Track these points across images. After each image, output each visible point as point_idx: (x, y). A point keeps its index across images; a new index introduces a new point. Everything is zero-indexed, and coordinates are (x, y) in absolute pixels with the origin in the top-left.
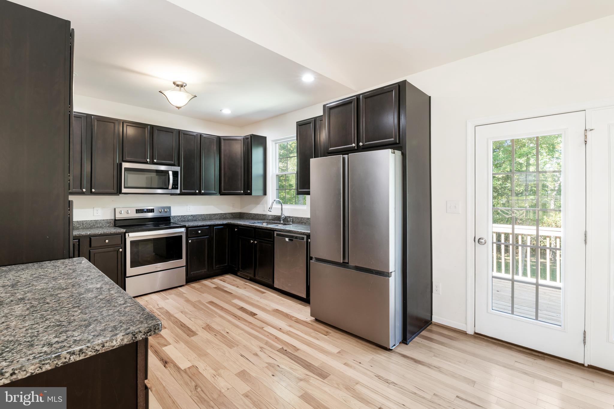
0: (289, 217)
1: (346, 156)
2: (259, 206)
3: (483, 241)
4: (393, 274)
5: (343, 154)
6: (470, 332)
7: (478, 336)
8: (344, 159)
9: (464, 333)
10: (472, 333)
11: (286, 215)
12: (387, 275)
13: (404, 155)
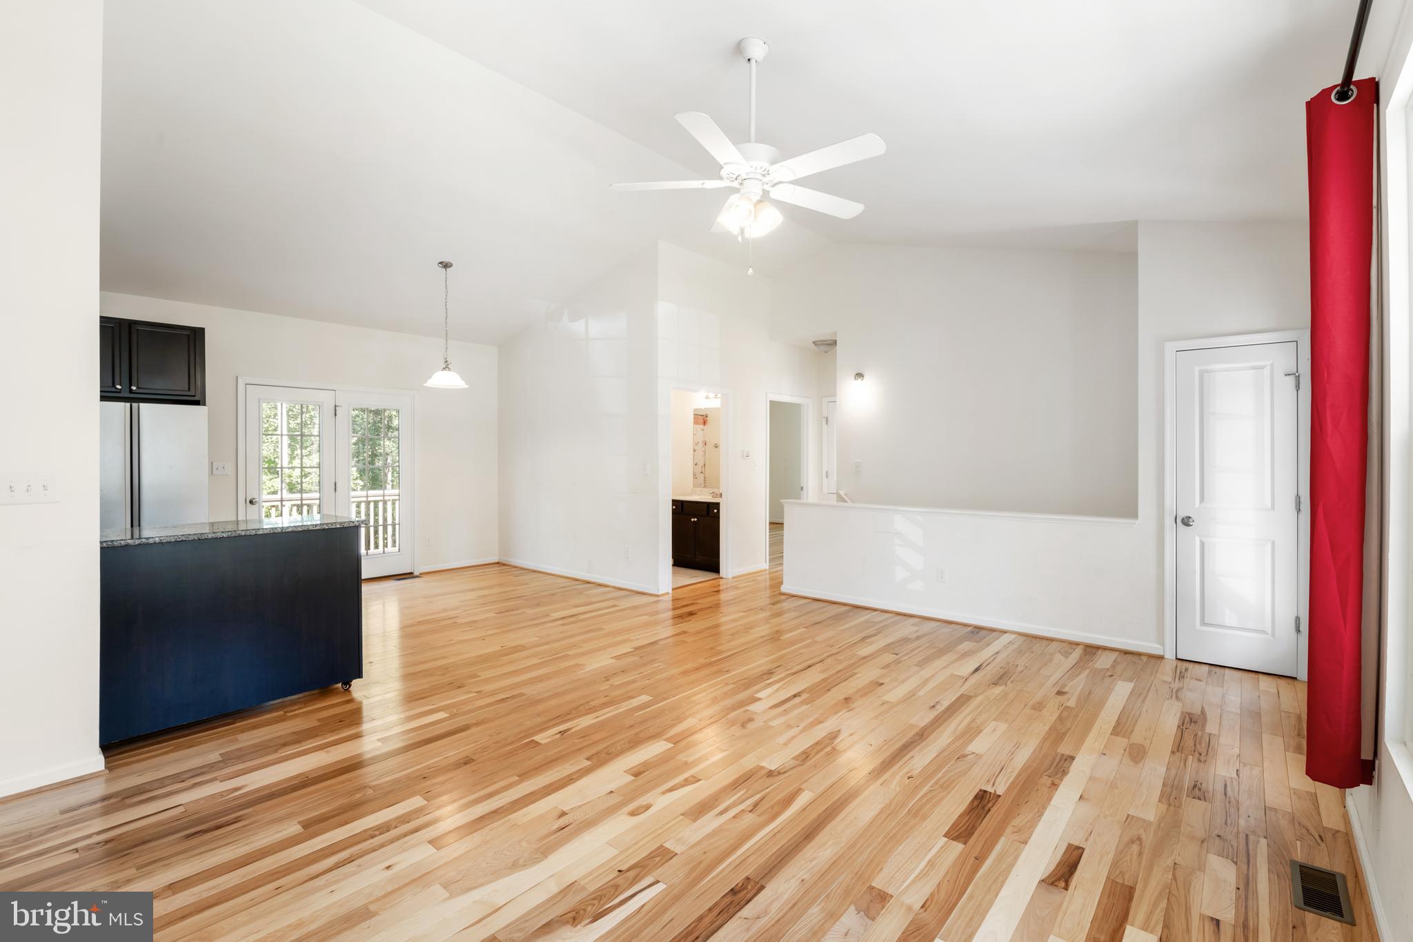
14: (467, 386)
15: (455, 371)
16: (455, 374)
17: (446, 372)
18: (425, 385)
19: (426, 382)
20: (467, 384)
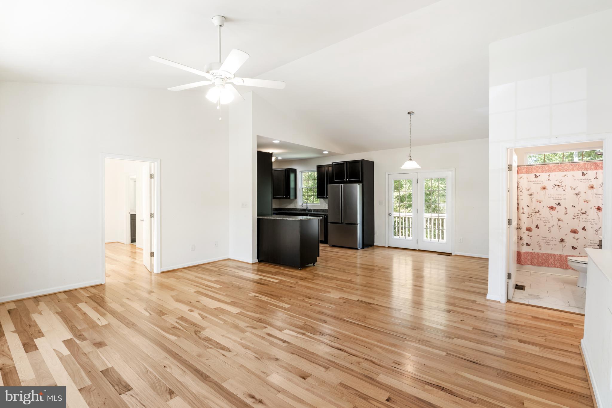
0: (311, 209)
1: (342, 185)
2: (292, 204)
3: (390, 214)
4: (359, 224)
5: (341, 184)
6: (387, 246)
7: (389, 247)
8: (341, 185)
9: (385, 247)
10: (387, 247)
11: (310, 208)
12: (357, 224)
13: (363, 185)
14: (420, 167)
15: (414, 161)
16: (415, 162)
17: (410, 161)
18: (401, 168)
19: (401, 167)
20: (420, 166)
